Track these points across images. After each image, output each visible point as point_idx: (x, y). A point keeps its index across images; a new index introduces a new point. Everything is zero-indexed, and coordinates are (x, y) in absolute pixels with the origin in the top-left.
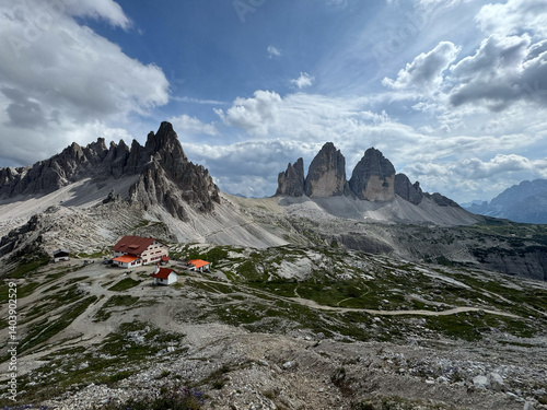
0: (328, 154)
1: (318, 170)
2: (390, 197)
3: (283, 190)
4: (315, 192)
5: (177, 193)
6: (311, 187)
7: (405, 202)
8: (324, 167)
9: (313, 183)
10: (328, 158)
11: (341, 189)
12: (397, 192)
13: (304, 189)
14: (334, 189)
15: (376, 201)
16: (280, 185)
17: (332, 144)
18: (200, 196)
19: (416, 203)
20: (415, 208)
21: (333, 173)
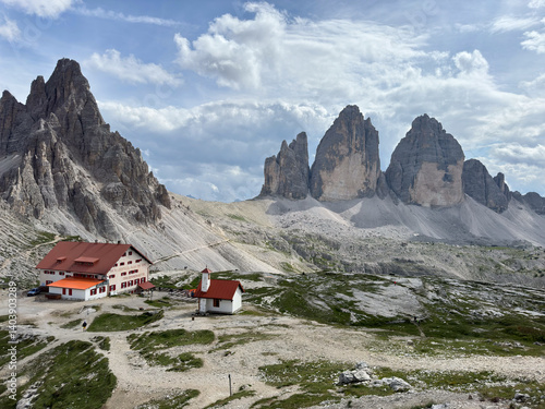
0: (349, 125)
1: (333, 153)
2: (455, 199)
3: (274, 187)
4: (328, 191)
5: (93, 188)
6: (321, 183)
7: (482, 208)
8: (343, 149)
9: (324, 175)
10: (351, 132)
11: (373, 185)
12: (468, 191)
13: (310, 186)
14: (360, 185)
15: (433, 206)
16: (268, 179)
17: (356, 108)
18: (135, 195)
19: (500, 209)
20: (499, 218)
21: (358, 158)
